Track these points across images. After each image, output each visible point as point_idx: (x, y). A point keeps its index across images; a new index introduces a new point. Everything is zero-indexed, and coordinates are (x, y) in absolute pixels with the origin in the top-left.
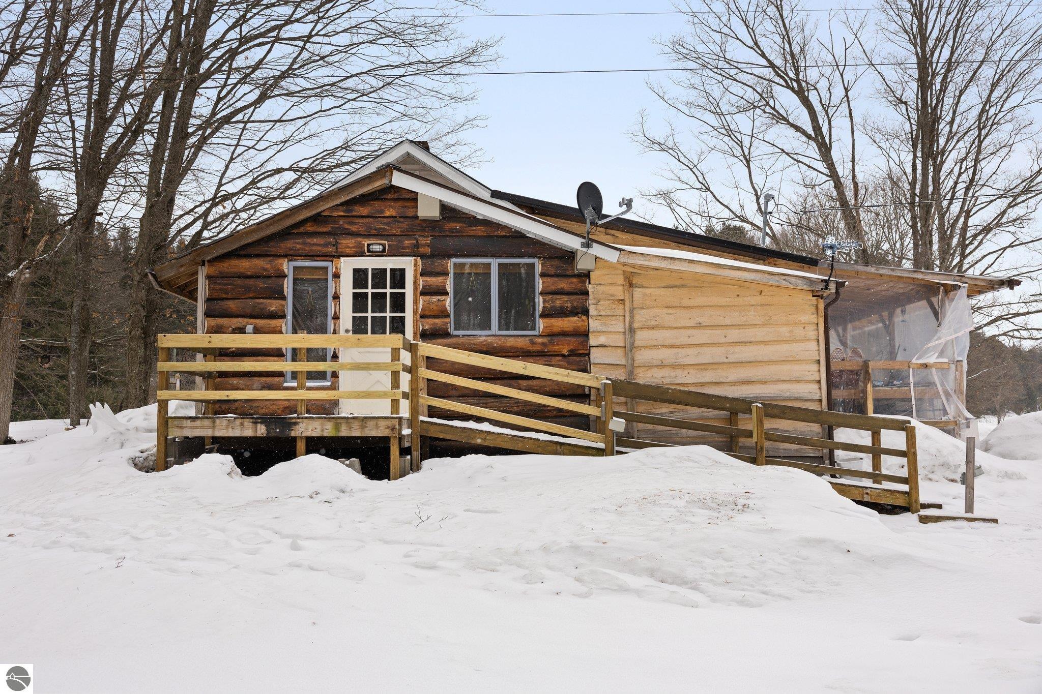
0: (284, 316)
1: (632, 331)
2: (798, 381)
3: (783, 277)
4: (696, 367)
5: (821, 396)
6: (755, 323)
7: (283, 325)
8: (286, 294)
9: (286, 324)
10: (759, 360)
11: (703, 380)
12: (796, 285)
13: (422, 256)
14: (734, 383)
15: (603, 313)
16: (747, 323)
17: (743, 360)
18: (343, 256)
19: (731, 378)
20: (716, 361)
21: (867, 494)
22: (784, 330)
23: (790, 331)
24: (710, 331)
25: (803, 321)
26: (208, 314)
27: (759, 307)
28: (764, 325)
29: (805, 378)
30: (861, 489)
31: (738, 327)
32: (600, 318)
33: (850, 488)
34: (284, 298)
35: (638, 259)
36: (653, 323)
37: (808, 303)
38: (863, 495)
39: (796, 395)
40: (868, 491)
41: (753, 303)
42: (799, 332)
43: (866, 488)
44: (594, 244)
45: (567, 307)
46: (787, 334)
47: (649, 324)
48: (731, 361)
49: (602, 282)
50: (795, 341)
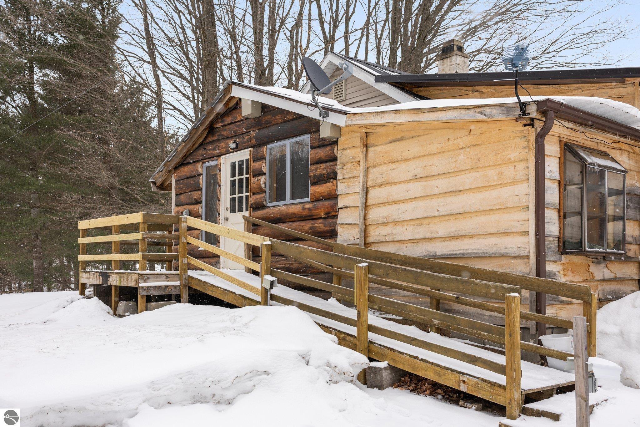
0: (201, 202)
1: (366, 191)
2: (506, 234)
3: (479, 110)
4: (413, 223)
5: (529, 252)
6: (464, 168)
7: (200, 208)
8: (201, 186)
9: (202, 208)
10: (467, 211)
11: (417, 237)
12: (491, 116)
13: (253, 147)
14: (444, 239)
15: (346, 176)
16: (455, 170)
17: (453, 212)
18: (222, 155)
19: (442, 233)
20: (429, 214)
21: (464, 382)
22: (492, 173)
23: (499, 173)
24: (425, 183)
25: (512, 159)
26: (177, 205)
27: (468, 150)
28: (473, 169)
29: (513, 230)
30: (457, 375)
31: (448, 176)
32: (344, 181)
33: (446, 371)
34: (201, 189)
35: (359, 120)
36: (381, 180)
37: (519, 135)
38: (459, 382)
39: (503, 251)
40: (465, 378)
41: (462, 145)
42: (509, 172)
43: (463, 374)
44: (331, 113)
45: (324, 174)
46: (496, 178)
47: (377, 182)
48: (441, 214)
49: (346, 147)
50: (503, 184)
